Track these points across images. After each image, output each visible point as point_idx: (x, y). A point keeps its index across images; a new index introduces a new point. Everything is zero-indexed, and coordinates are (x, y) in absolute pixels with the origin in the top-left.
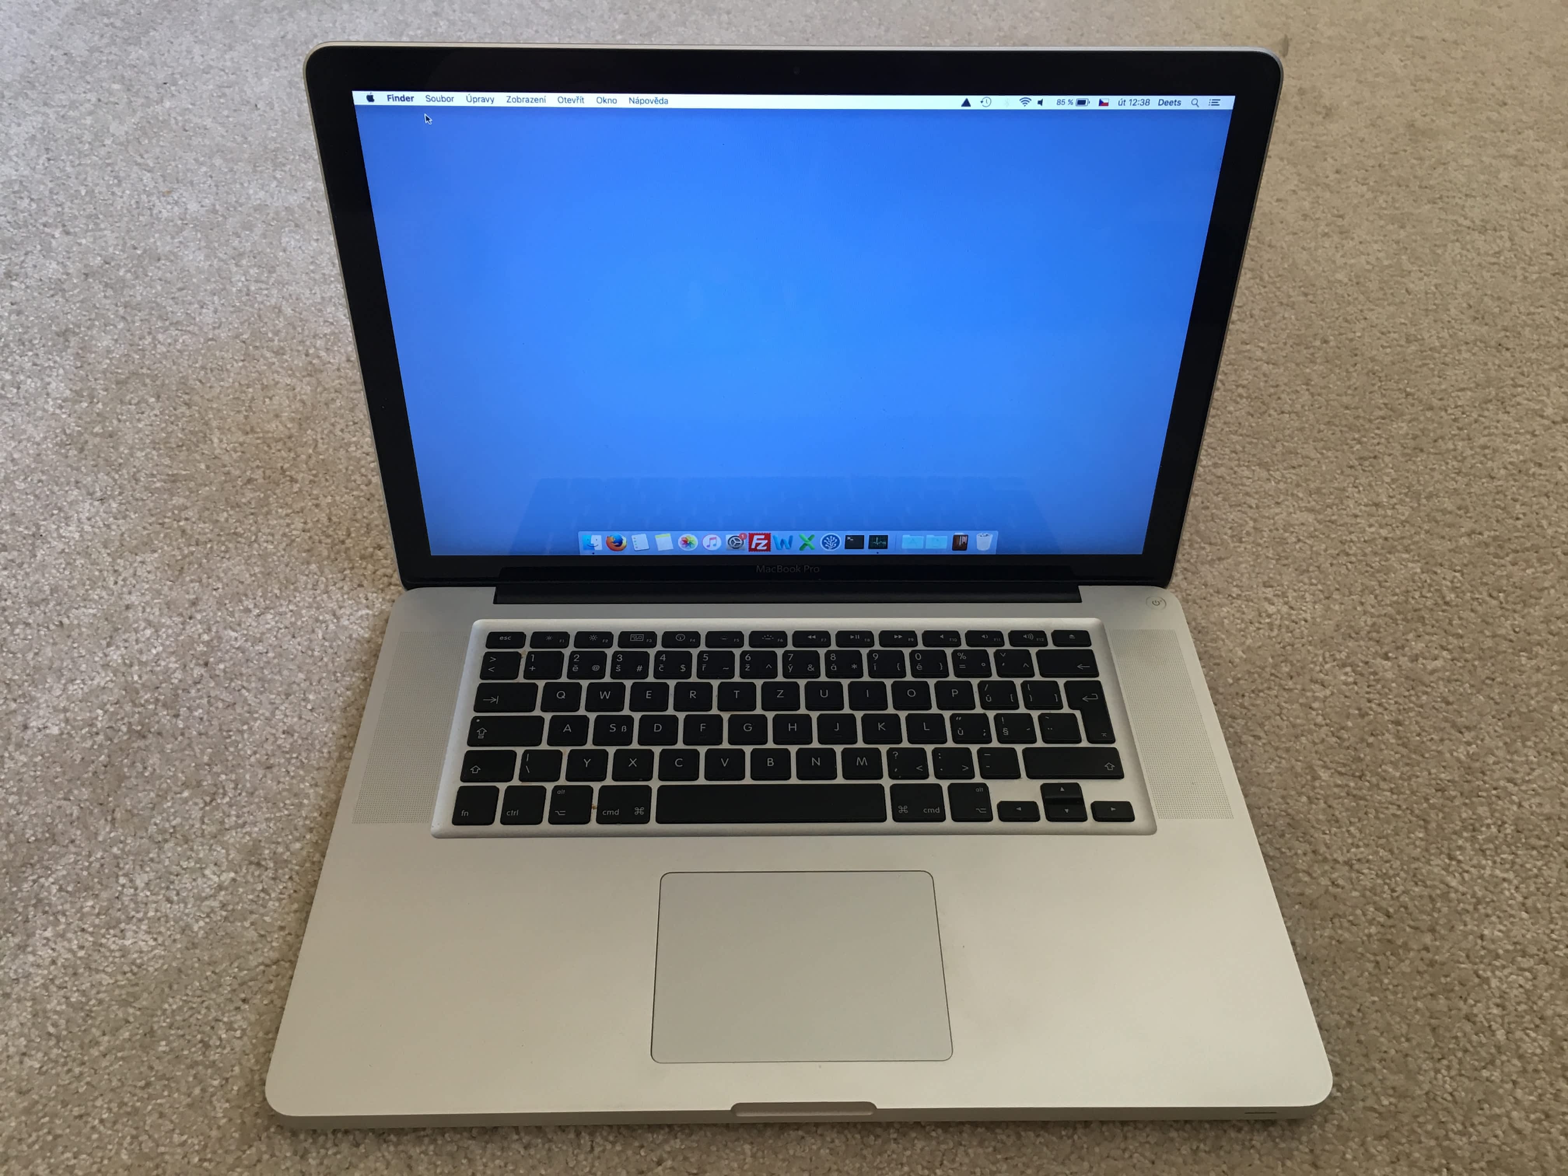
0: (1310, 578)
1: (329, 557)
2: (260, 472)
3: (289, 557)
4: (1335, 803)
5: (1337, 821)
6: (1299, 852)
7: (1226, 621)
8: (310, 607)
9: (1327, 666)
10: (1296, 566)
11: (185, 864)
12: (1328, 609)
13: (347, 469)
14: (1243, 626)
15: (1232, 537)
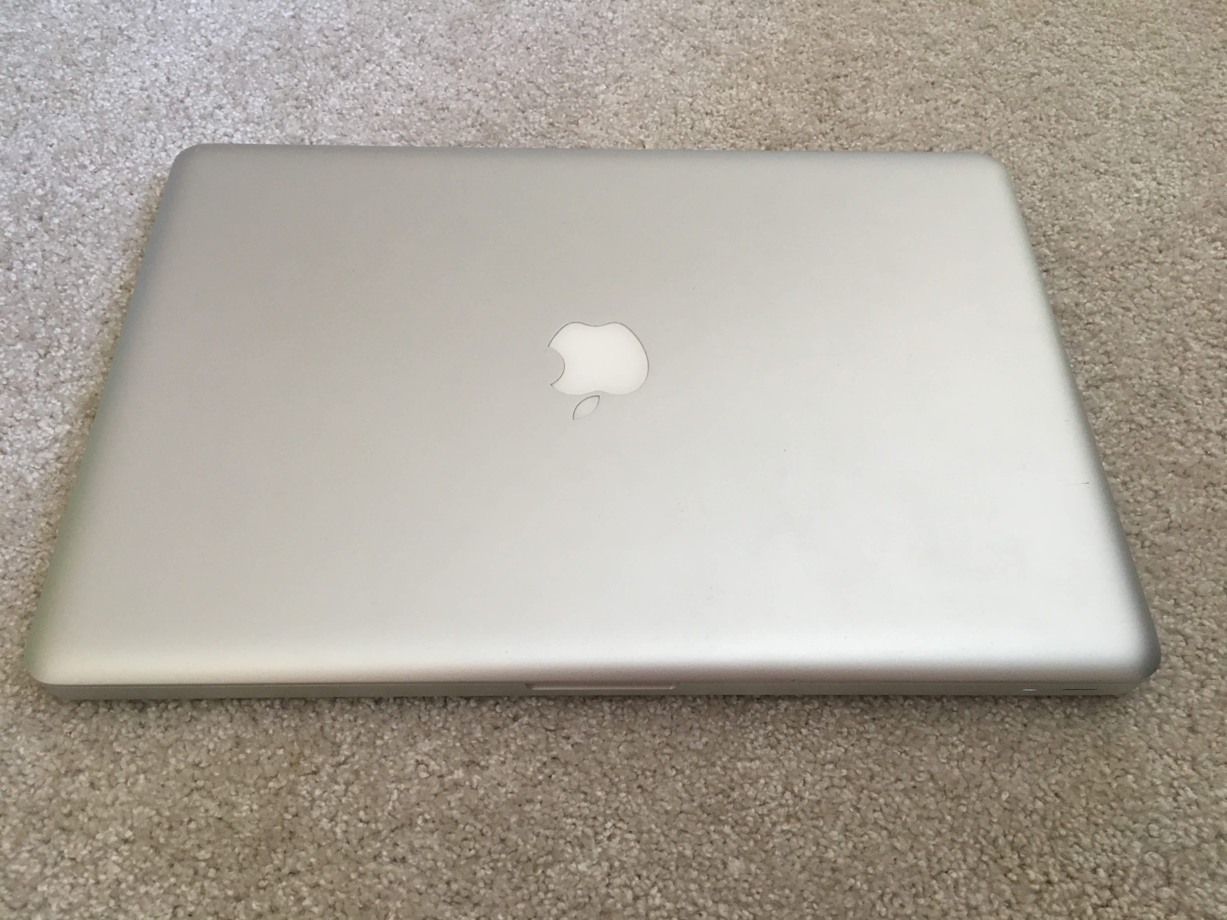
0: (1178, 155)
1: (167, 116)
2: (97, 32)
3: (126, 114)
4: (1207, 374)
5: (1209, 392)
6: (1173, 421)
7: (1094, 196)
8: (147, 164)
9: (1197, 241)
10: (1164, 142)
11: (18, 416)
12: (1197, 185)
13: (186, 30)
14: (1112, 200)
15: (1098, 113)
